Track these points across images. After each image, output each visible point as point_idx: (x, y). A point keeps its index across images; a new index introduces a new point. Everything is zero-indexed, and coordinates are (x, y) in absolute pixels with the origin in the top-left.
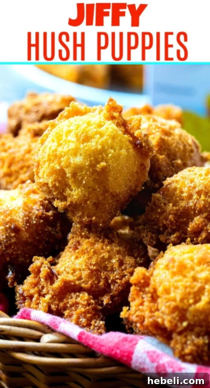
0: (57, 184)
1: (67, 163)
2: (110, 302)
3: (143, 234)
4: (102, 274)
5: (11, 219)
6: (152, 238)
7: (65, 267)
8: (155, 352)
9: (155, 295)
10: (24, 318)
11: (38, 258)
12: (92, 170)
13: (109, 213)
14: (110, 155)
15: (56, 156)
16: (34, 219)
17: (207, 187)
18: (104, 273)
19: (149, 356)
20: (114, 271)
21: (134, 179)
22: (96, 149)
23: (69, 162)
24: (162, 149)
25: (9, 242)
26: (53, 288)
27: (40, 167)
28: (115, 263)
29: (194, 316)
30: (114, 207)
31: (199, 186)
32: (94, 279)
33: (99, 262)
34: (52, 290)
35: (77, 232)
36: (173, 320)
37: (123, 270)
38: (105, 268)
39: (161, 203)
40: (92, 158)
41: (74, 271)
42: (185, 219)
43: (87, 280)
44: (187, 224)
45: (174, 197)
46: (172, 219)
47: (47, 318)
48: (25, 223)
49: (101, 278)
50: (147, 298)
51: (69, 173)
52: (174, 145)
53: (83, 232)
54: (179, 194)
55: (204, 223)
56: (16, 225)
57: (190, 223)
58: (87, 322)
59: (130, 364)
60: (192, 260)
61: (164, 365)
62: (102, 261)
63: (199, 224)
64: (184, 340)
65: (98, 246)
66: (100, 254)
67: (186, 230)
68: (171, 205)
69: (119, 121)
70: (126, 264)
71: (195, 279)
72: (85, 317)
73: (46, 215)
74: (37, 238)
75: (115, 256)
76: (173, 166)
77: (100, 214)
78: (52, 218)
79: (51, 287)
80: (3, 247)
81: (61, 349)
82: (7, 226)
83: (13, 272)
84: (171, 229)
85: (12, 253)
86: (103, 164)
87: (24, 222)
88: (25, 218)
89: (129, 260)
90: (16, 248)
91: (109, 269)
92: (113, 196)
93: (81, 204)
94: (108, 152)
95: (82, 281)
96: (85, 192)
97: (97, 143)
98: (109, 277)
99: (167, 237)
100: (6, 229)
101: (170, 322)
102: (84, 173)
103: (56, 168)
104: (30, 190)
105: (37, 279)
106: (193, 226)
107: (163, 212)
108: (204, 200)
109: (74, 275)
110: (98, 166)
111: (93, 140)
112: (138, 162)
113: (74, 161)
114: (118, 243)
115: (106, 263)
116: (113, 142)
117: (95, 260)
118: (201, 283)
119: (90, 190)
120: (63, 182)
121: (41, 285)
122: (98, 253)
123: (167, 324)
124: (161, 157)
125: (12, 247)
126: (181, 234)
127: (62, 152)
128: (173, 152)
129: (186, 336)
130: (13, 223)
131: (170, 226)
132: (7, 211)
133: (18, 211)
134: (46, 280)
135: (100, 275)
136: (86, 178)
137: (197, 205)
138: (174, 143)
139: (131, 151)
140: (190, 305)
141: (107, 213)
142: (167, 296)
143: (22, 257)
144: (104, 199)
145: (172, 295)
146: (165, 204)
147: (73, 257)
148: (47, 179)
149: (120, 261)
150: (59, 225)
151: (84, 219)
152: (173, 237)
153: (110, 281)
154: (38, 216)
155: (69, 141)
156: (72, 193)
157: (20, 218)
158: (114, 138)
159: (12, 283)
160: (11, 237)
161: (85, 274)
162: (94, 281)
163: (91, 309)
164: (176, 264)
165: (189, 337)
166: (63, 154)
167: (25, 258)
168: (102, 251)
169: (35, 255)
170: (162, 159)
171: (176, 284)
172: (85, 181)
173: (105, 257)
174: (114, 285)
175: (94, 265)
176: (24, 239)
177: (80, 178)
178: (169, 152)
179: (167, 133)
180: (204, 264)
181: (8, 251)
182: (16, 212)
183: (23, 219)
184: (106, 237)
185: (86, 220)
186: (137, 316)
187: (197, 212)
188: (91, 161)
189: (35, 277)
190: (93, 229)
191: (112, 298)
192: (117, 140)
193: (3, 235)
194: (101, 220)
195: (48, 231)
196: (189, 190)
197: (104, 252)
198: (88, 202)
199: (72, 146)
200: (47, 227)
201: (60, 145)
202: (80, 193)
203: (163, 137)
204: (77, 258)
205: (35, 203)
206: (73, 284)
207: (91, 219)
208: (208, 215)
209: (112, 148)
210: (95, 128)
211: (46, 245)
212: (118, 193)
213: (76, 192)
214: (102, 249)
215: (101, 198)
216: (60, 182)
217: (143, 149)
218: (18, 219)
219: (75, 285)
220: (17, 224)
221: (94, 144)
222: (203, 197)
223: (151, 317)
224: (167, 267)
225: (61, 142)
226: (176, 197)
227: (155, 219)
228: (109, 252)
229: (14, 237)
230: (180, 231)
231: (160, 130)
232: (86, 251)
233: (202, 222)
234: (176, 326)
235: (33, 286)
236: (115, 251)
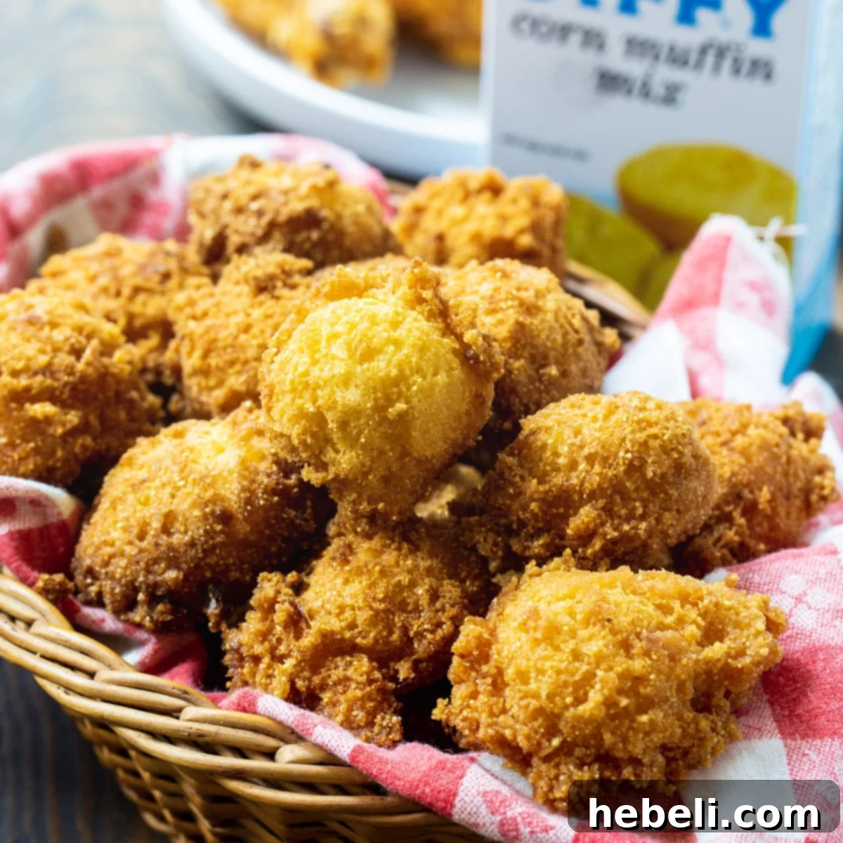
0: (309, 440)
1: (330, 403)
2: (413, 675)
3: (477, 537)
4: (396, 619)
5: (215, 495)
6: (495, 544)
7: (323, 601)
8: (498, 792)
9: (499, 681)
10: (244, 710)
11: (270, 576)
12: (379, 416)
13: (411, 494)
14: (415, 388)
15: (307, 385)
16: (260, 495)
17: (607, 447)
18: (400, 616)
19: (485, 801)
20: (420, 612)
21: (462, 426)
22: (388, 375)
23: (332, 400)
24: (519, 346)
25: (211, 542)
26: (299, 647)
27: (274, 399)
28: (422, 595)
29: (573, 727)
30: (421, 480)
31: (591, 443)
32: (381, 627)
33: (390, 594)
34: (299, 651)
35: (348, 525)
36: (533, 734)
37: (437, 611)
38: (403, 606)
39: (514, 476)
40: (379, 395)
41: (342, 609)
42: (561, 510)
43: (367, 628)
44: (565, 518)
45: (541, 464)
46: (536, 510)
47: (289, 714)
48: (242, 505)
49: (395, 625)
50: (484, 685)
51: (332, 421)
52: (543, 336)
53: (359, 526)
54: (552, 458)
55: (598, 521)
56: (224, 507)
57: (572, 519)
58: (367, 718)
59: (450, 815)
60: (572, 614)
61: (514, 819)
62: (397, 590)
63: (589, 523)
64: (553, 772)
65: (389, 557)
66: (393, 577)
67: (564, 530)
68: (535, 481)
69: (434, 307)
70: (444, 597)
71: (576, 656)
72: (362, 708)
73: (284, 484)
74: (267, 532)
75: (423, 579)
76: (541, 381)
77: (393, 496)
78: (296, 490)
79: (297, 644)
80: (200, 551)
81: (317, 776)
82: (208, 510)
83: (217, 601)
84: (533, 527)
85: (217, 563)
86: (401, 406)
87: (240, 501)
88: (243, 495)
89: (451, 590)
90: (224, 554)
91: (410, 608)
92: (419, 462)
93: (356, 479)
94: (411, 382)
95: (356, 631)
96: (365, 457)
97: (389, 362)
98: (411, 625)
99: (526, 544)
100: (205, 517)
101: (528, 738)
102: (362, 421)
103: (307, 409)
104: (251, 428)
105: (268, 623)
106: (578, 525)
107: (519, 493)
108: (600, 474)
109: (341, 617)
110: (390, 410)
111: (381, 357)
112: (471, 391)
113: (343, 398)
114: (428, 552)
115: (405, 594)
116: (421, 358)
117: (383, 589)
118: (589, 664)
119: (375, 453)
120: (321, 434)
121: (277, 636)
122: (389, 573)
123: (522, 743)
124: (517, 364)
125: (218, 551)
126: (555, 538)
127: (320, 378)
128: (541, 349)
129: (557, 766)
130: (218, 503)
131: (532, 522)
132: (207, 476)
133: (229, 478)
134: (286, 627)
135: (393, 620)
136: (366, 431)
137: (587, 485)
138: (543, 329)
139: (458, 373)
140: (566, 707)
141: (407, 495)
142: (523, 688)
143: (235, 571)
144: (403, 467)
145: (533, 686)
146: (522, 478)
147: (339, 581)
148: (288, 428)
149: (431, 591)
150: (309, 503)
151: (362, 507)
152: (537, 545)
153: (412, 634)
154: (269, 488)
155: (334, 358)
156: (339, 457)
157: (232, 493)
158: (422, 350)
159: (217, 624)
160: (215, 532)
161: (363, 616)
162: (380, 632)
163: (375, 692)
164: (542, 623)
165: (563, 768)
166: (321, 383)
167: (241, 571)
168: (396, 570)
169: (262, 571)
170: (518, 369)
171: (539, 665)
172: (365, 437)
173: (403, 583)
174: (420, 641)
175: (381, 601)
176: (241, 536)
177: (355, 432)
178: (534, 352)
179: (530, 309)
180: (594, 624)
181: (208, 560)
182: (225, 480)
183: (238, 496)
184: (406, 538)
185: (365, 508)
186: (465, 719)
187: (585, 496)
188: (376, 400)
189: (264, 619)
190: (380, 522)
191: (416, 666)
192: (428, 354)
193: (198, 528)
194: (396, 509)
195: (289, 518)
196: (571, 452)
197: (401, 573)
198: (371, 477)
199: (340, 369)
200: (286, 509)
201: (315, 362)
202: (355, 460)
203: (521, 319)
204: (346, 582)
205: (263, 458)
206: (339, 637)
207: (374, 507)
208: (606, 504)
209: (418, 371)
210: (385, 331)
211: (284, 545)
212: (430, 457)
213: (347, 457)
214: (397, 564)
215: (395, 467)
216: (313, 435)
217: (481, 366)
218: (228, 494)
219: (343, 640)
220: (226, 505)
221: (383, 366)
222: (597, 468)
223: (490, 725)
224: (524, 626)
225: (317, 356)
226: (545, 465)
227: (503, 507)
228: (410, 572)
229: (222, 532)
230: (553, 532)
231: (516, 303)
232: (365, 570)
233: (594, 519)
234: (539, 744)
235: (261, 639)
236: (421, 569)
